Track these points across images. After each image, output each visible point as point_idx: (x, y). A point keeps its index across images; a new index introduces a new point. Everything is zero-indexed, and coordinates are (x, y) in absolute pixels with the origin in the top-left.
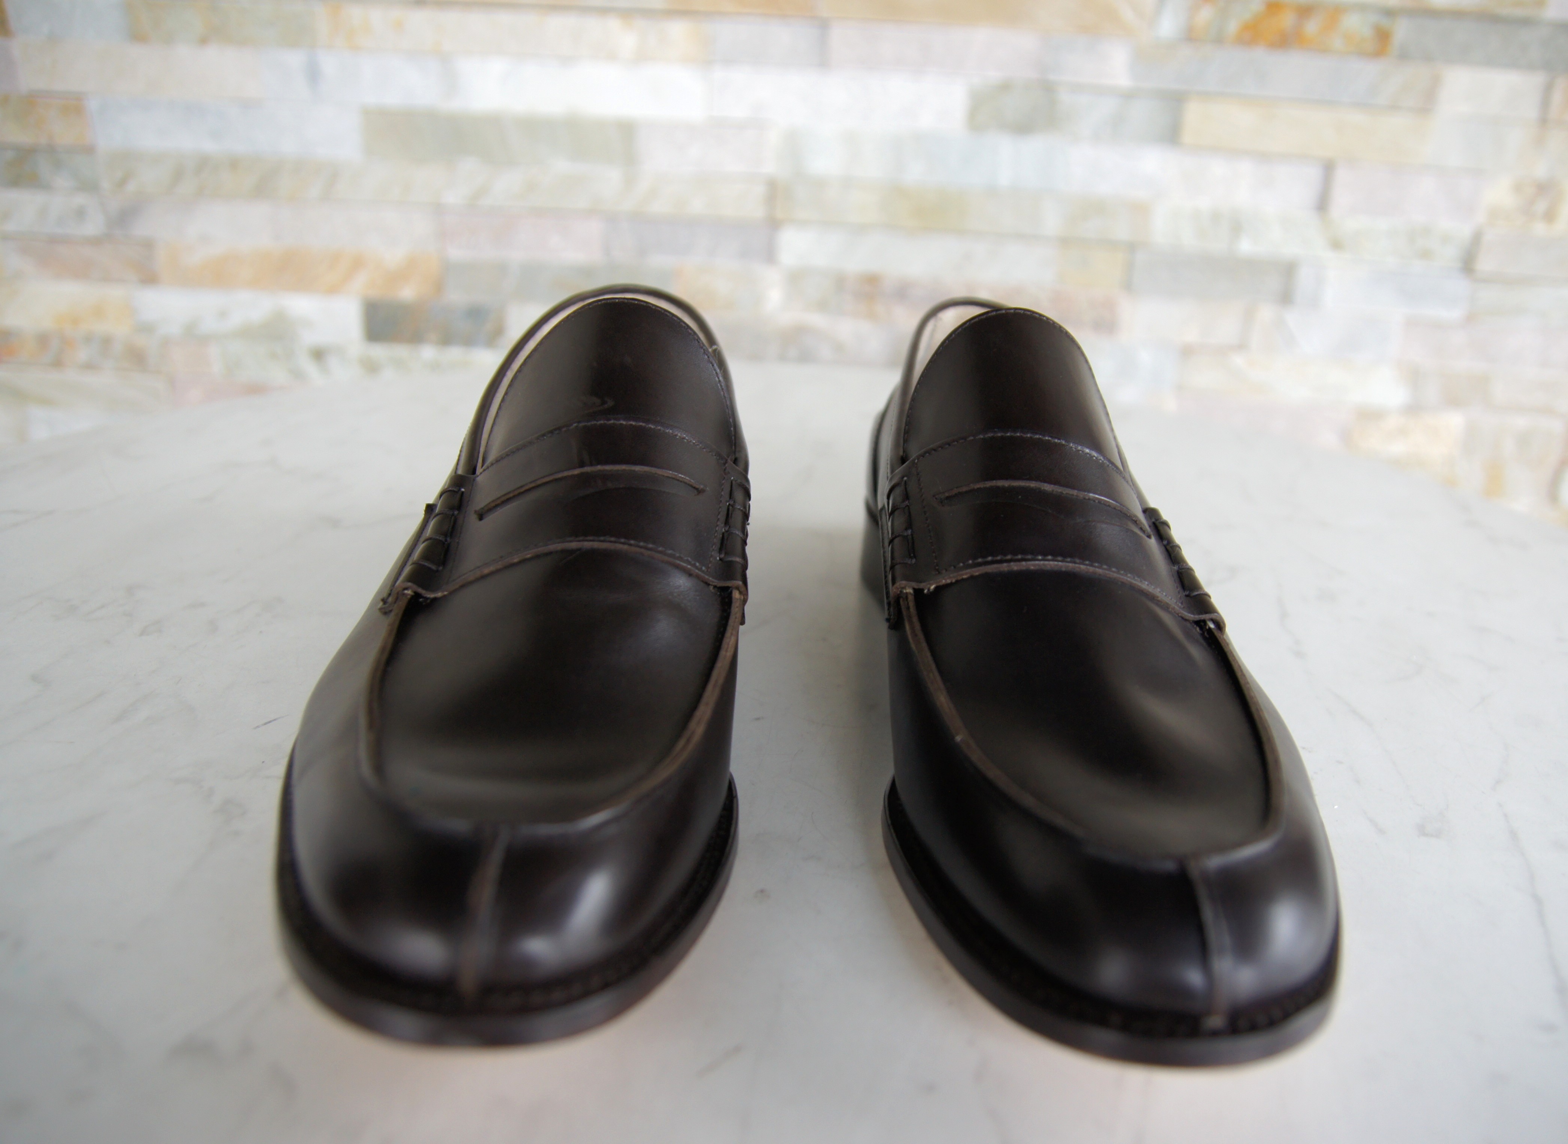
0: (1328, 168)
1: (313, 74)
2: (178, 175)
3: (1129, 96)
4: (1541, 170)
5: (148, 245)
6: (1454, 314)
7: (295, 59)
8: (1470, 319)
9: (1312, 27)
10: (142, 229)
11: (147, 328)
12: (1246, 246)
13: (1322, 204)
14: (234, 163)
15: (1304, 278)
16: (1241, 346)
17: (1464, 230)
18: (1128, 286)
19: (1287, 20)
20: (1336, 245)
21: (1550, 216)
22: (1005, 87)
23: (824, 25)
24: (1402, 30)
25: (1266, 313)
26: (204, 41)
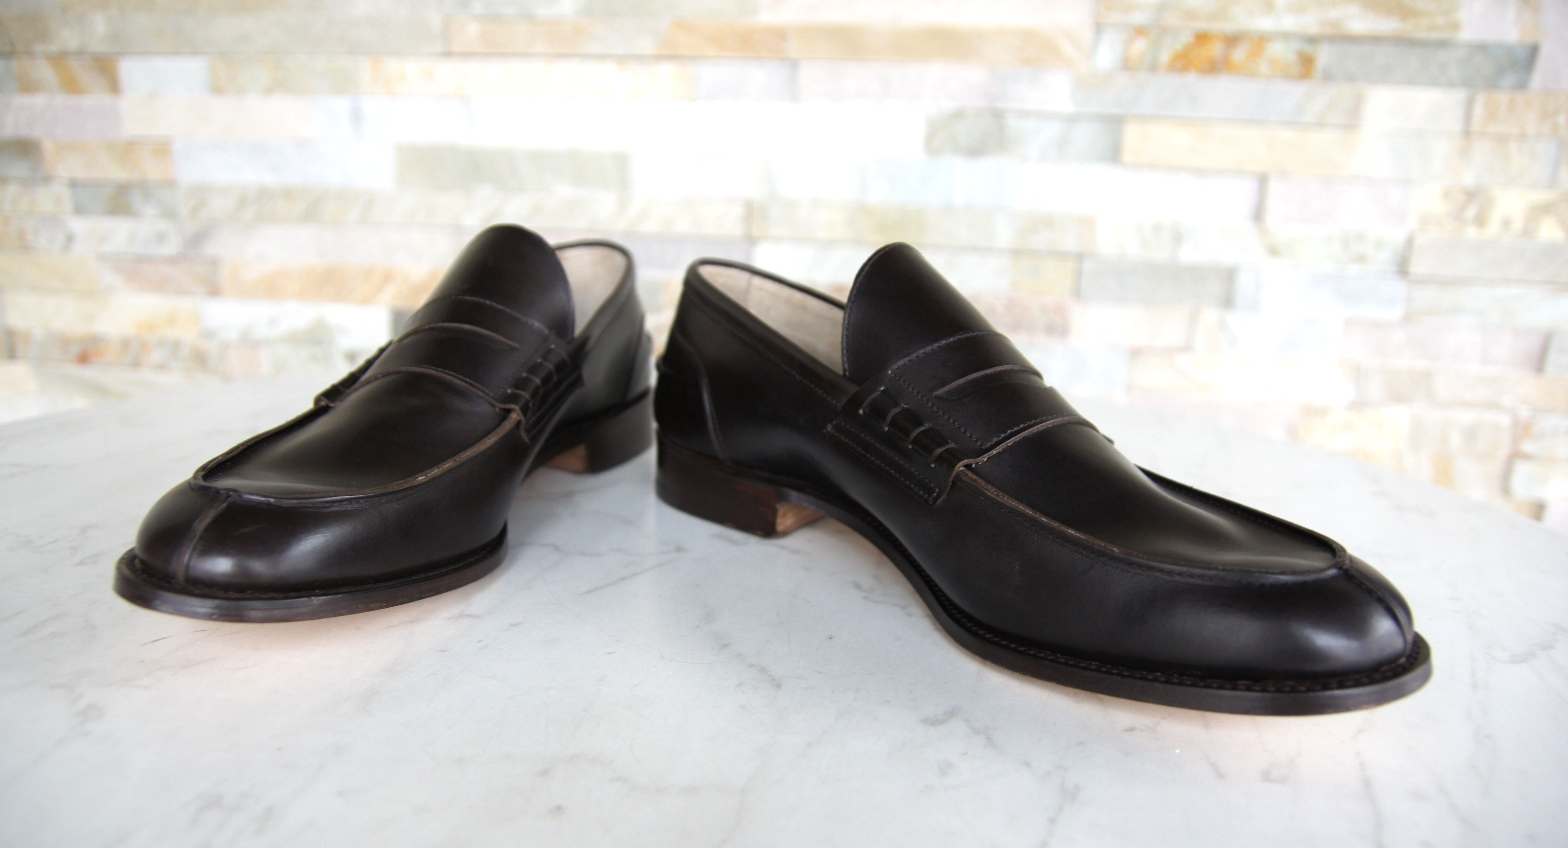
0: (1263, 181)
1: (357, 117)
2: (242, 203)
3: (1073, 119)
4: (1468, 179)
5: (214, 263)
6: (1395, 314)
7: (341, 105)
8: (1408, 318)
9: (1239, 55)
10: (211, 249)
11: (209, 334)
12: (1188, 255)
13: (1258, 215)
14: (288, 193)
15: (1244, 283)
16: (1187, 348)
17: (1397, 237)
18: (1077, 293)
19: (1216, 49)
20: (1274, 251)
21: (1481, 221)
22: (958, 115)
23: (794, 64)
24: (1324, 56)
25: (1210, 316)
26: (269, 91)
